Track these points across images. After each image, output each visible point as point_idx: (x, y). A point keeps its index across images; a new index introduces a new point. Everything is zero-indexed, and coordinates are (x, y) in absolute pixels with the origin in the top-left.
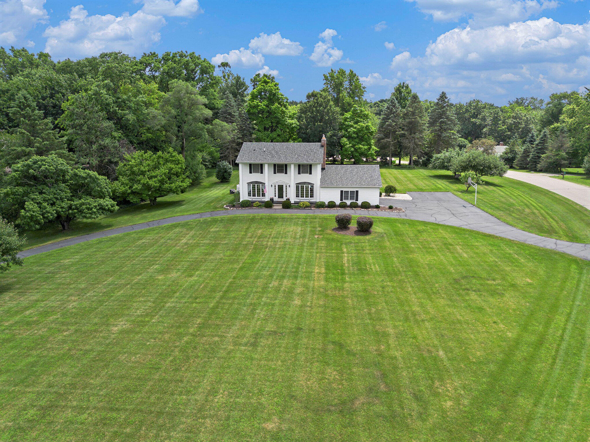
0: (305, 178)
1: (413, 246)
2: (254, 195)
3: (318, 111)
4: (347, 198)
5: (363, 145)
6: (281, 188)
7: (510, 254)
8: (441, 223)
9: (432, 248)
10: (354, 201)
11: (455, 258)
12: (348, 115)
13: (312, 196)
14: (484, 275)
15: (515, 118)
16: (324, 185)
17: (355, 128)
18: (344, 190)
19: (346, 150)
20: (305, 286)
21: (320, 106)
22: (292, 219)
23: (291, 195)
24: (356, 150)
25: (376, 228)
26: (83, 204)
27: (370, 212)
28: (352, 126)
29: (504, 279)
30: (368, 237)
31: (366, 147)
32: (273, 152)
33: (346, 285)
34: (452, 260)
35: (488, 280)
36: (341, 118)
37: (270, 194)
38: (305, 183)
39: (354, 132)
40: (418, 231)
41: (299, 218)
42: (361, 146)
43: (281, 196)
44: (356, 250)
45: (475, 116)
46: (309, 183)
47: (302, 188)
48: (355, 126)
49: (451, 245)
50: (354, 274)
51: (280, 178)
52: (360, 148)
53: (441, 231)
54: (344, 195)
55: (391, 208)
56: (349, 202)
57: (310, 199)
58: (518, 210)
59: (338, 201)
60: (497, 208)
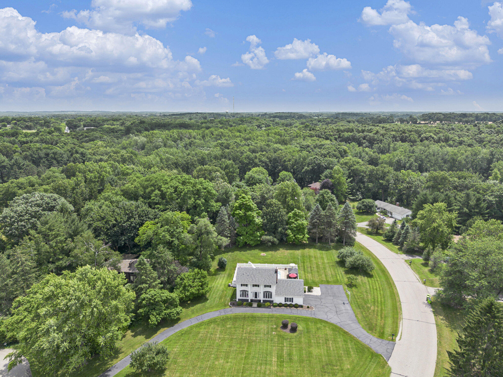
0: (268, 289)
1: (312, 341)
2: (243, 296)
3: (273, 216)
4: (288, 301)
5: (300, 235)
6: (256, 294)
7: (349, 348)
8: (329, 321)
9: (320, 343)
10: (291, 303)
11: (327, 350)
12: (291, 214)
13: (271, 298)
14: (334, 363)
15: (408, 183)
16: (277, 294)
17: (295, 224)
18: (287, 297)
19: (290, 238)
20: (270, 370)
21: (275, 212)
22: (262, 318)
23: (261, 297)
24: (296, 238)
25: (300, 327)
26: (171, 313)
27: (298, 311)
28: (293, 223)
29: (340, 366)
30: (295, 334)
31: (302, 237)
32: (252, 275)
33: (284, 369)
34: (325, 352)
35: (335, 366)
36: (286, 218)
37: (251, 297)
38: (268, 292)
39: (294, 227)
40: (317, 328)
41: (265, 317)
42: (299, 236)
43: (256, 297)
44: (290, 344)
46: (270, 292)
47: (266, 294)
48: (296, 222)
49: (328, 340)
50: (287, 362)
51: (256, 289)
52: (298, 237)
53: (327, 329)
54: (286, 300)
55: (308, 307)
56: (288, 303)
57: (270, 299)
58: (368, 307)
59: (283, 302)
60: (359, 306)
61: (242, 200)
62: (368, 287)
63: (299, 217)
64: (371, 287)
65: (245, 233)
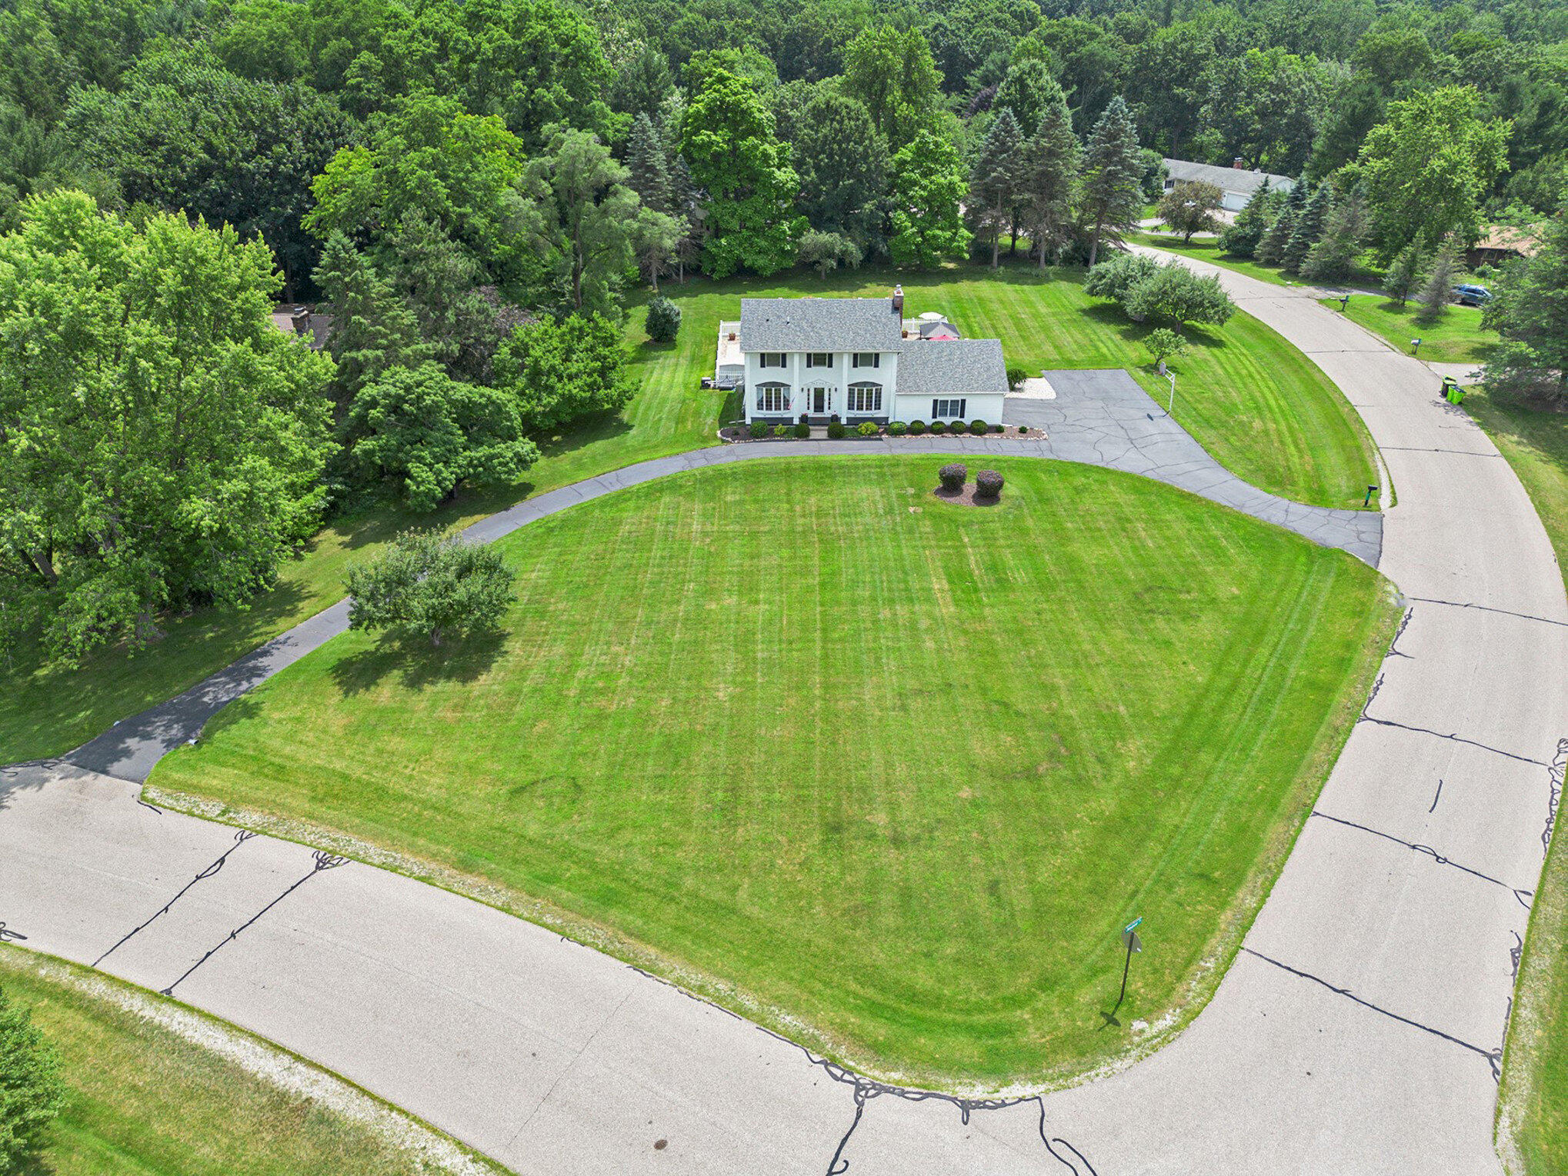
0: (866, 374)
1: (1069, 525)
2: (769, 408)
3: (843, 152)
4: (944, 413)
5: (942, 229)
6: (819, 394)
7: (1215, 538)
8: (1111, 467)
9: (1099, 530)
10: (957, 419)
11: (1135, 549)
12: (906, 153)
13: (878, 407)
14: (1176, 584)
16: (905, 388)
17: (924, 188)
18: (940, 398)
19: (905, 241)
21: (848, 139)
23: (839, 406)
24: (926, 240)
25: (1010, 490)
27: (988, 443)
28: (915, 183)
29: (1202, 590)
30: (996, 509)
31: (948, 234)
32: (805, 325)
33: (987, 611)
34: (1130, 554)
35: (1180, 592)
36: (890, 163)
37: (799, 407)
38: (865, 384)
39: (921, 199)
40: (1075, 488)
42: (938, 232)
43: (819, 407)
44: (985, 539)
45: (1183, 80)
46: (874, 384)
47: (861, 392)
48: (925, 182)
49: (1129, 521)
50: (993, 591)
51: (820, 376)
52: (935, 237)
53: (1112, 488)
54: (939, 407)
55: (1023, 431)
56: (948, 420)
57: (874, 413)
58: (1242, 424)
59: (928, 421)
60: (1207, 421)
61: (718, 91)
62: (1220, 371)
63: (936, 161)
64: (1231, 370)
65: (735, 224)
